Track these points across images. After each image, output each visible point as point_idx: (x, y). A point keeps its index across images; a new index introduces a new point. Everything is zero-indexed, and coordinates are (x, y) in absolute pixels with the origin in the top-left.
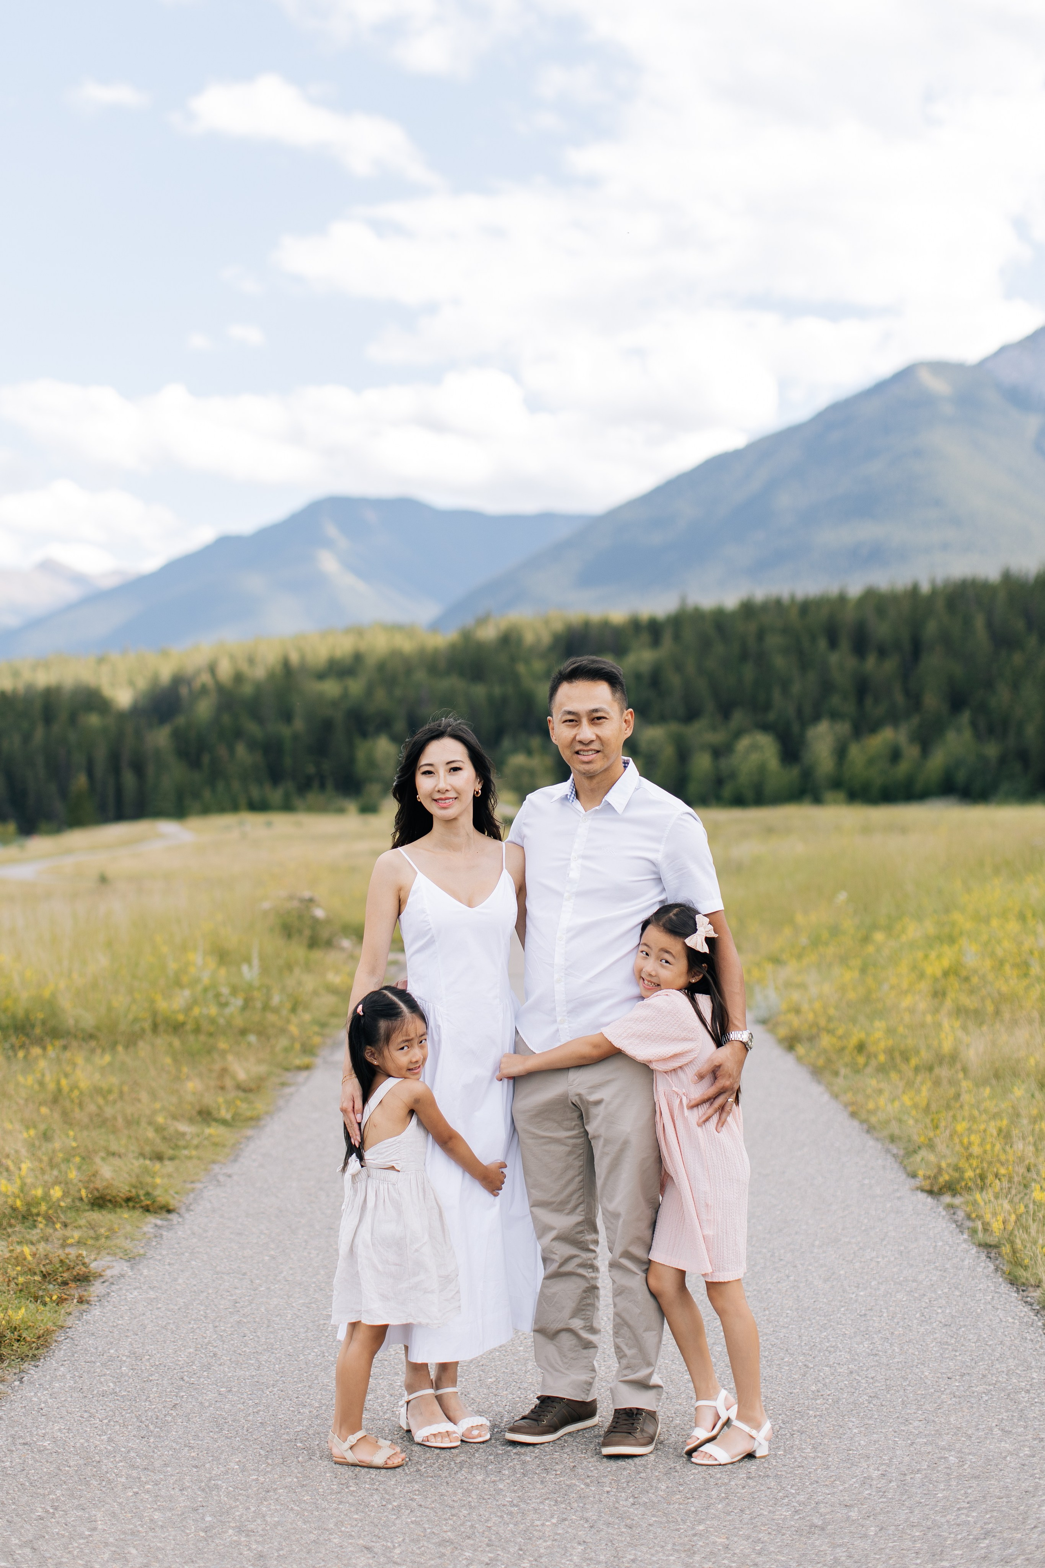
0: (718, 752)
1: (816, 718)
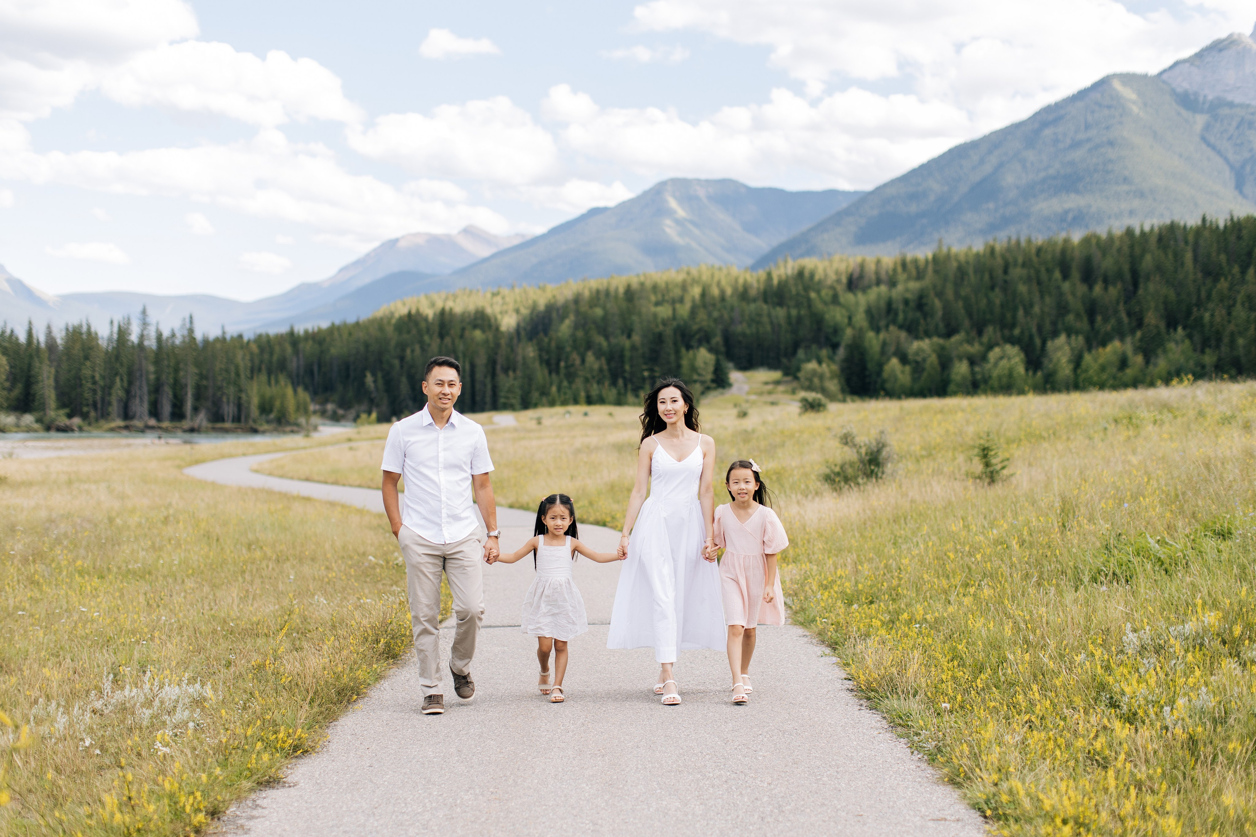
0: (972, 362)
1: (1055, 334)
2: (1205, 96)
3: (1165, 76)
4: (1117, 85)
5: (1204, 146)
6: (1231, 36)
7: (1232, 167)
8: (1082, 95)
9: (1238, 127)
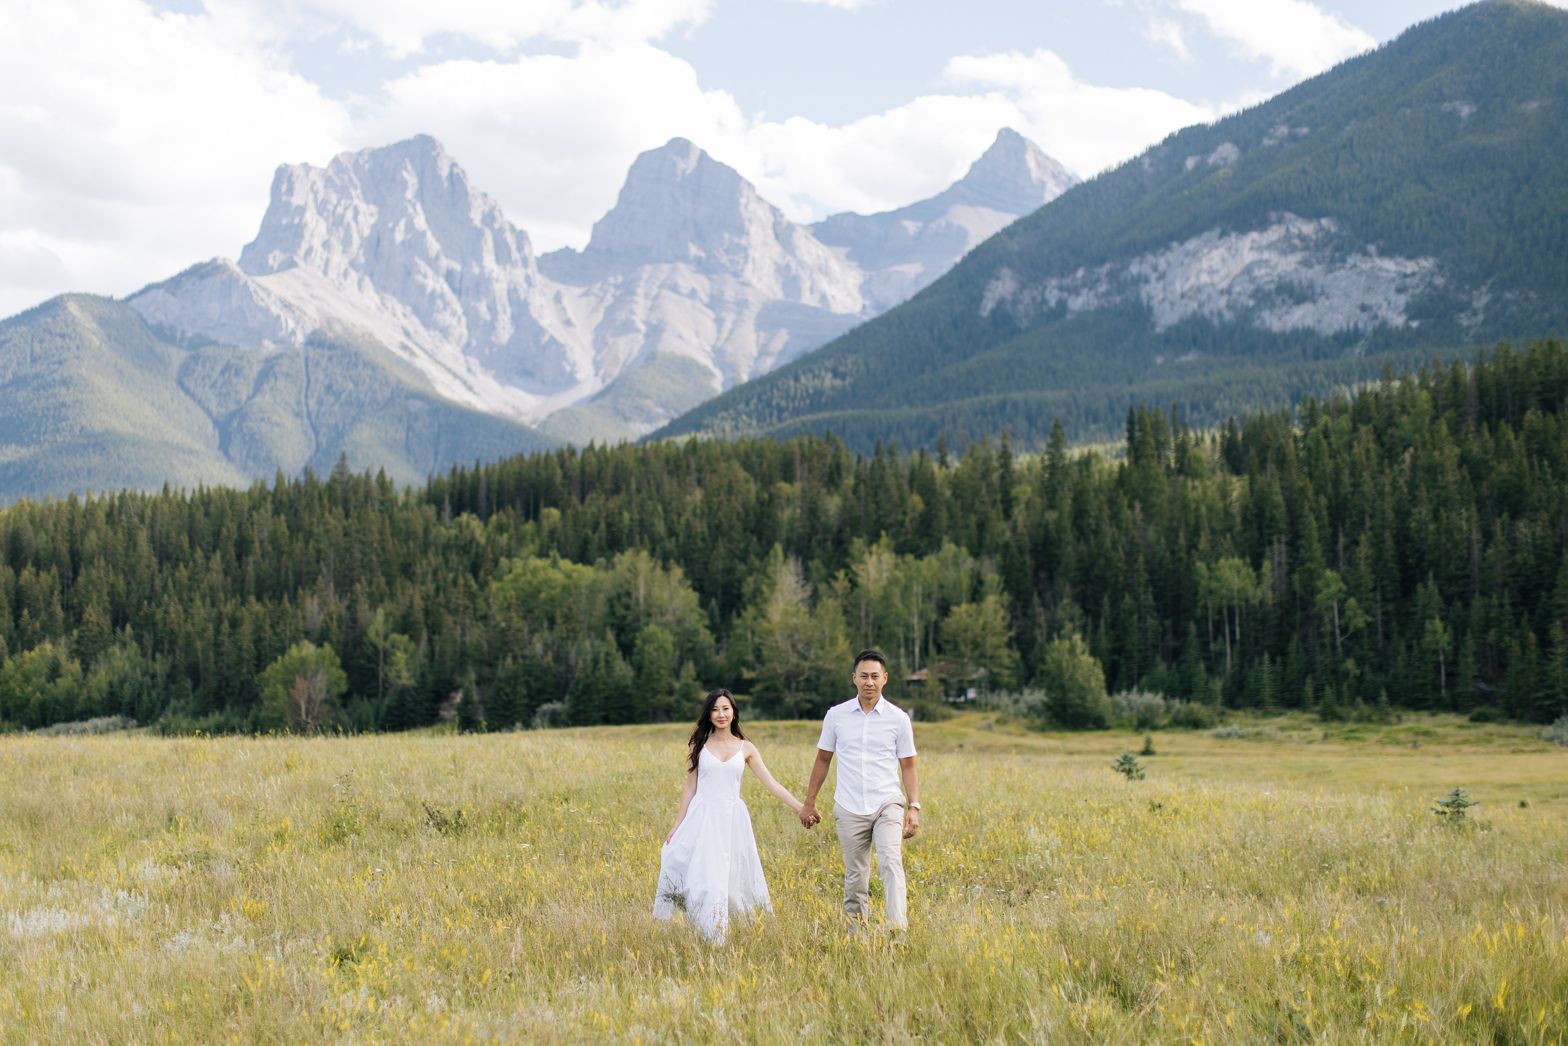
2: (183, 332)
3: (134, 303)
4: (73, 308)
5: (182, 394)
6: (215, 260)
7: (216, 423)
8: (28, 317)
9: (223, 373)
